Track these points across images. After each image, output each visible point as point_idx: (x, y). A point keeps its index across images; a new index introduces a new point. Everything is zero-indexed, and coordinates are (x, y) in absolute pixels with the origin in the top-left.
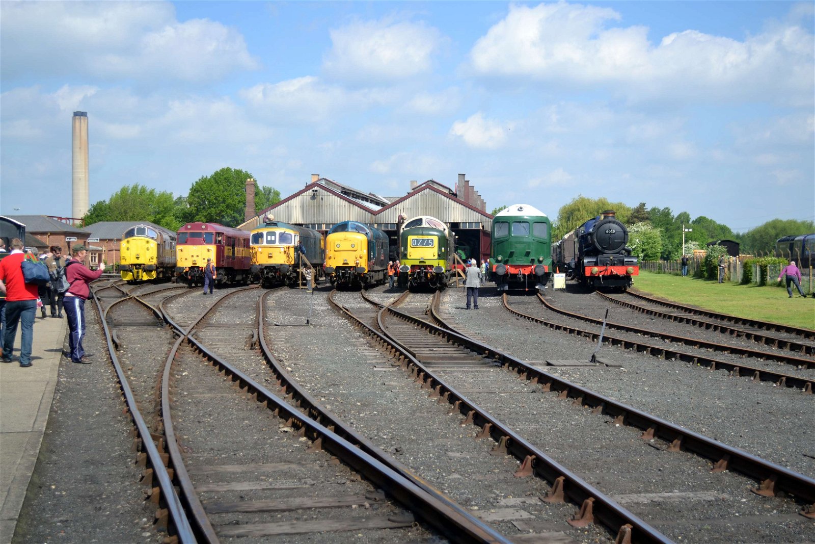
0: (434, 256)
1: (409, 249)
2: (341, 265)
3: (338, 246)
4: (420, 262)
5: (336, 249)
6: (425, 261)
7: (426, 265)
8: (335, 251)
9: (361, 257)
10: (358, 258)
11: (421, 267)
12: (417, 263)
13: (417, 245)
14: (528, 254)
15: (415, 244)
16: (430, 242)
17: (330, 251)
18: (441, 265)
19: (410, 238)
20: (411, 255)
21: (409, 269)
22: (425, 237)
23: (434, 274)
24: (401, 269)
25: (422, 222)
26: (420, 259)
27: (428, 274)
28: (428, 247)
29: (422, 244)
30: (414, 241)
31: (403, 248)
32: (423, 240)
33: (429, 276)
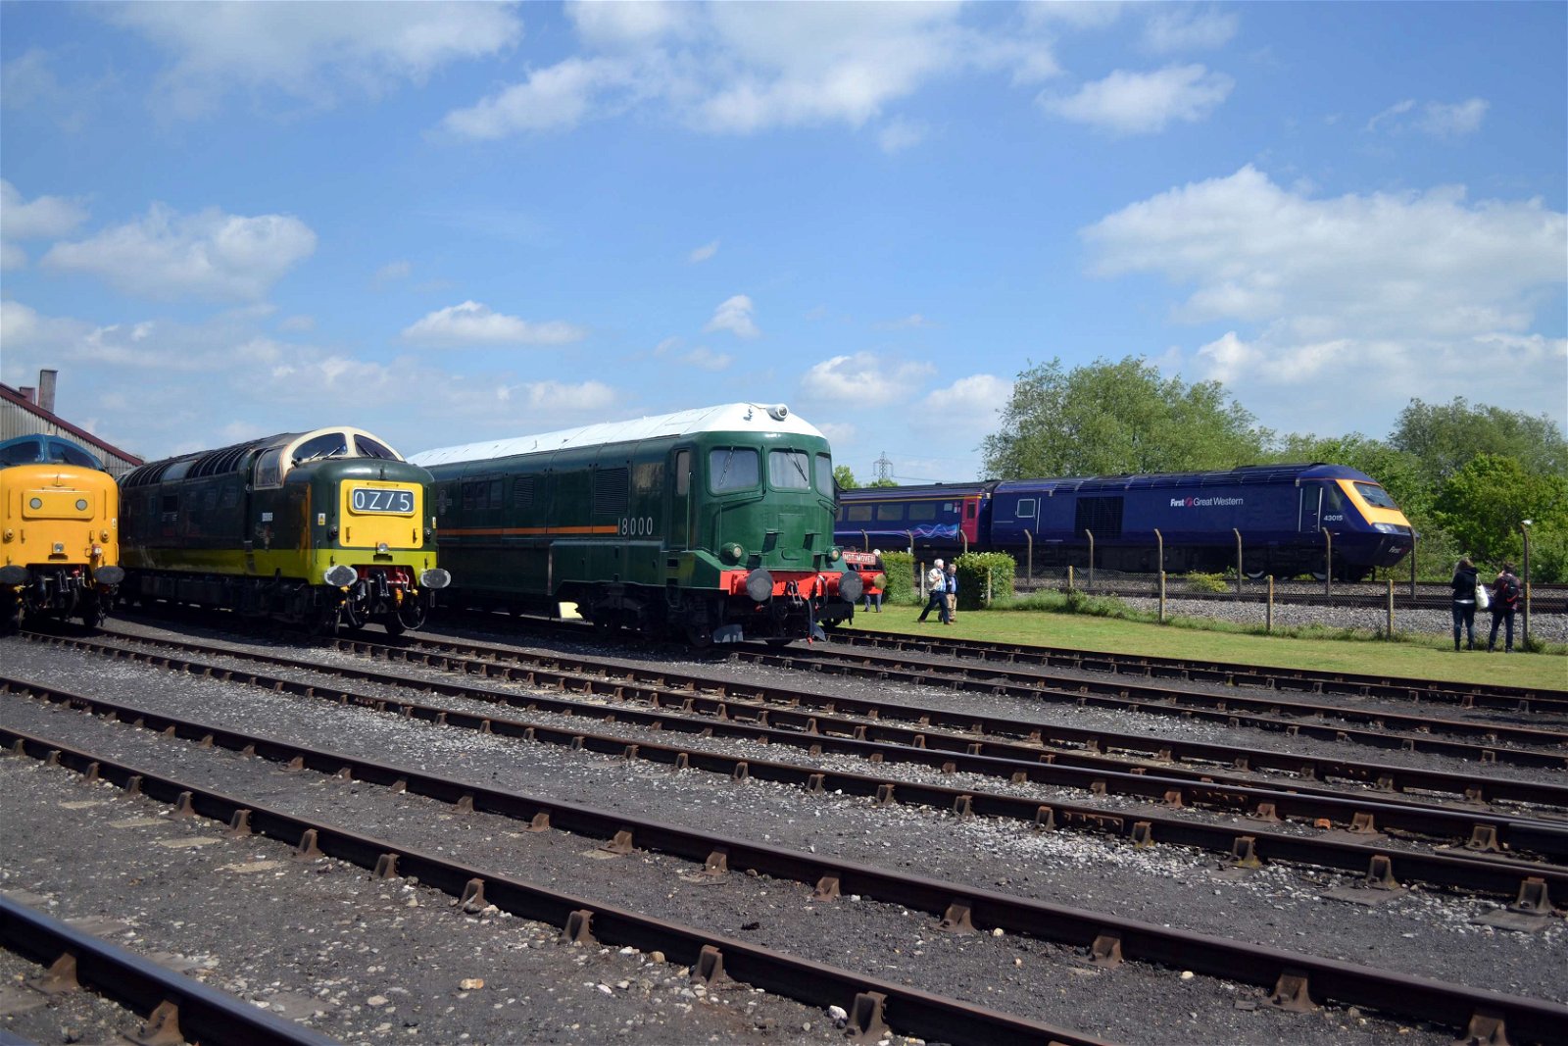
0: (415, 539)
1: (345, 520)
2: (43, 560)
3: (36, 503)
4: (378, 557)
5: (29, 512)
6: (390, 553)
7: (394, 567)
8: (25, 519)
9: (104, 540)
10: (97, 541)
11: (380, 571)
12: (368, 559)
13: (366, 507)
14: (808, 542)
15: (359, 504)
16: (402, 500)
17: (9, 517)
18: (432, 565)
19: (347, 487)
20: (350, 535)
21: (352, 577)
22: (391, 486)
23: (415, 592)
24: (331, 577)
25: (345, 445)
26: (377, 549)
27: (398, 591)
28: (398, 513)
29: (381, 503)
30: (359, 496)
31: (324, 515)
32: (385, 494)
33: (400, 596)
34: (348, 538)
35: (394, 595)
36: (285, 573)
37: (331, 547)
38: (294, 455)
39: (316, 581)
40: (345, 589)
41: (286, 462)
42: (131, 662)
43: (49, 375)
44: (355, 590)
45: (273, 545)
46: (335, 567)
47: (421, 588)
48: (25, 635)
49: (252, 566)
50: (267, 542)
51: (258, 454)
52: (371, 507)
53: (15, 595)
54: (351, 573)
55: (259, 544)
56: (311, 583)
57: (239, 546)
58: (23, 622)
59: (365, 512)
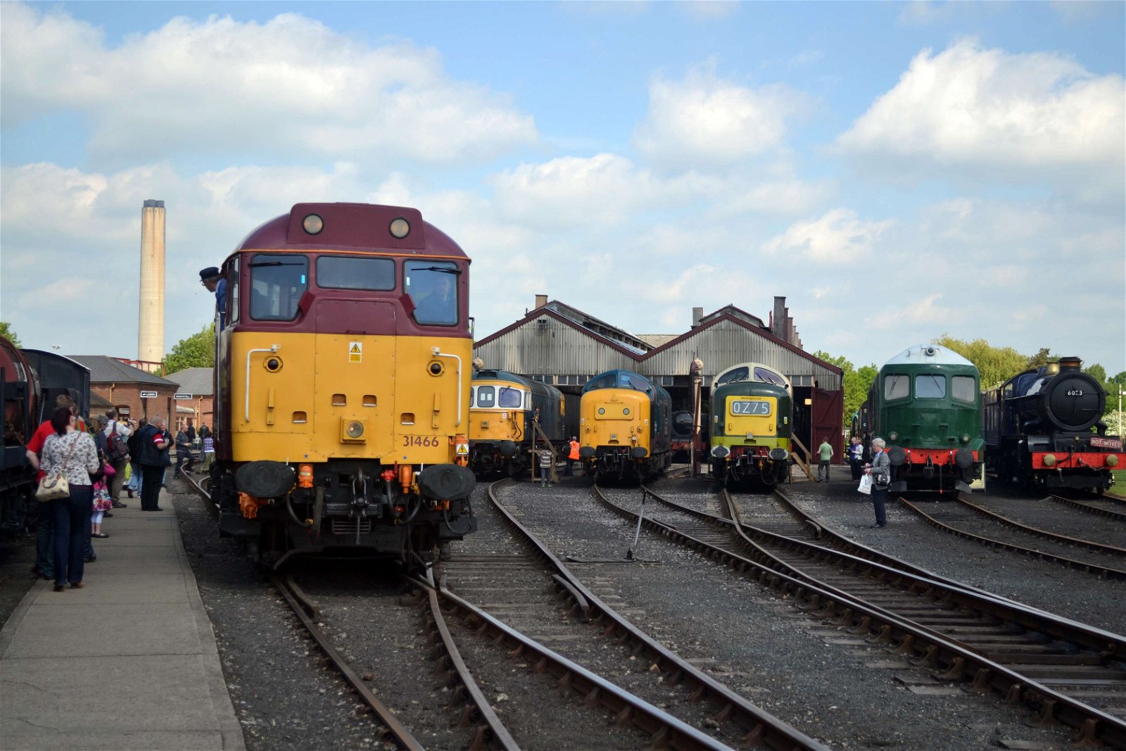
0: (771, 430)
1: (728, 419)
2: (606, 444)
4: (747, 440)
6: (755, 439)
7: (757, 447)
8: (595, 420)
9: (641, 431)
11: (748, 451)
12: (741, 442)
13: (741, 412)
14: (942, 431)
15: (737, 410)
16: (763, 408)
17: (589, 419)
19: (729, 400)
20: (731, 428)
21: (727, 452)
22: (756, 400)
23: (772, 462)
24: (714, 452)
25: (748, 374)
26: (746, 436)
27: (760, 461)
28: (760, 415)
29: (750, 409)
30: (737, 406)
31: (718, 417)
32: (752, 404)
33: (762, 464)
34: (729, 430)
35: (757, 463)
37: (721, 435)
38: (718, 381)
40: (728, 459)
41: (713, 385)
44: (735, 460)
46: (721, 446)
52: (744, 412)
54: (727, 450)
59: (740, 415)
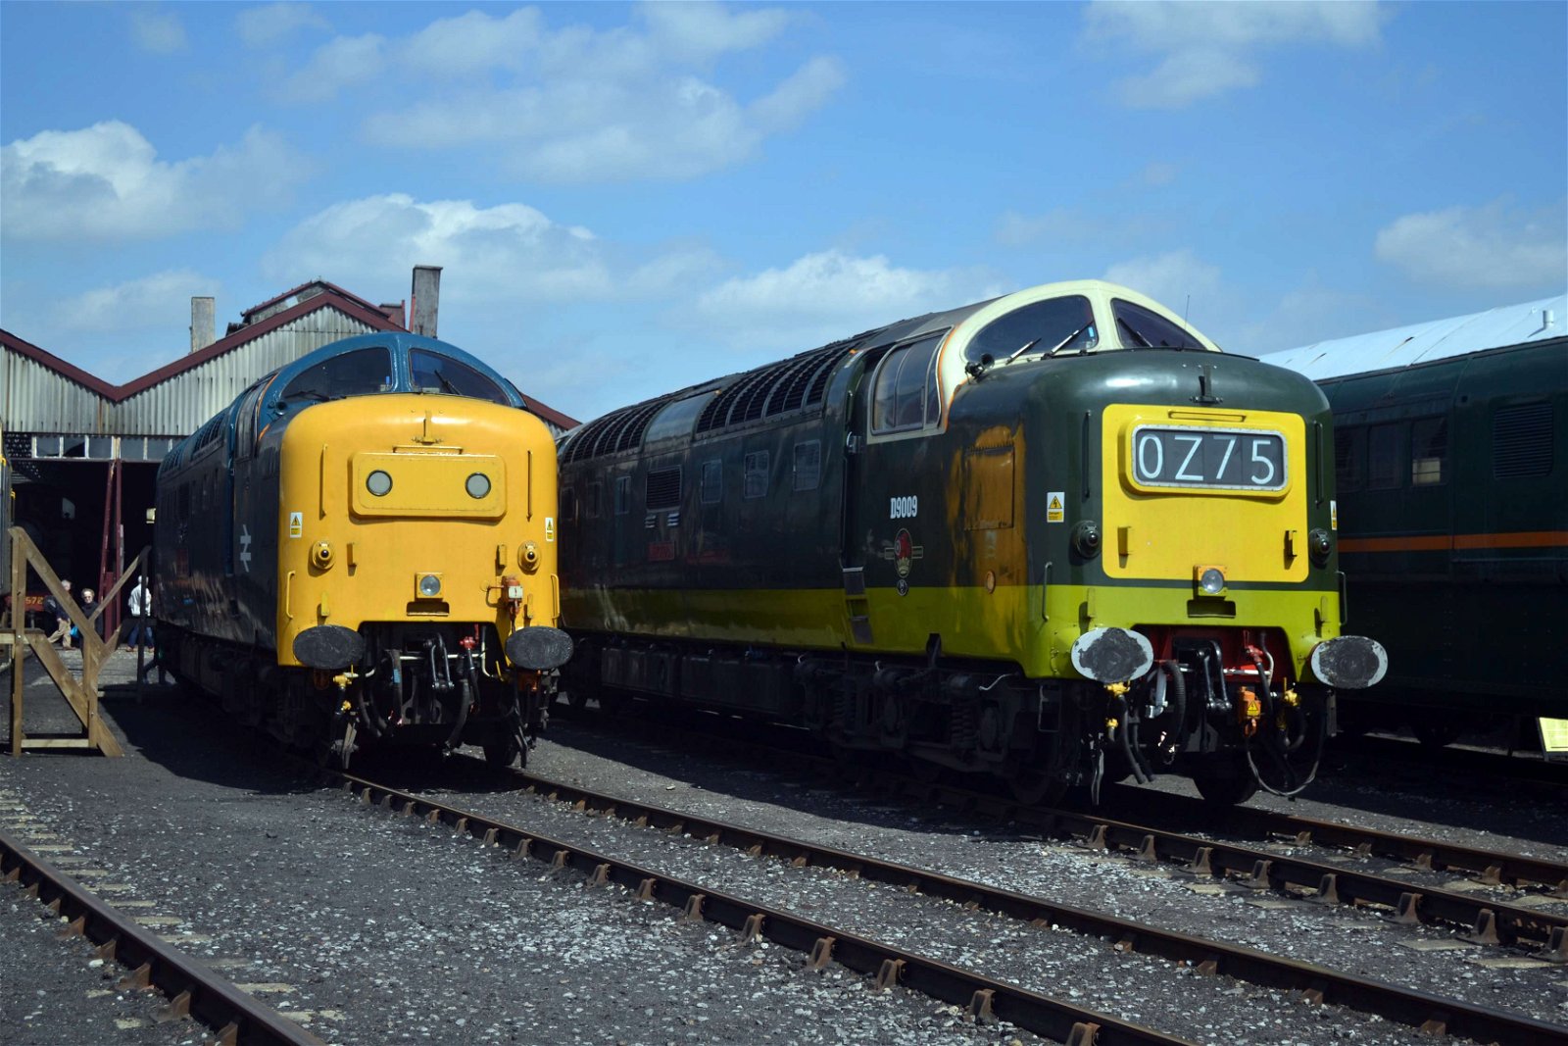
0: (1289, 556)
1: (1115, 510)
3: (381, 481)
4: (1198, 604)
5: (366, 504)
6: (1230, 595)
7: (1238, 631)
8: (356, 518)
9: (528, 566)
10: (512, 569)
11: (1202, 643)
13: (1168, 476)
15: (1151, 468)
16: (1255, 458)
17: (322, 515)
18: (1332, 629)
19: (1116, 421)
20: (1130, 548)
21: (1141, 659)
22: (1226, 421)
23: (1291, 696)
24: (1087, 659)
25: (1092, 323)
26: (1195, 584)
27: (1249, 696)
28: (1247, 490)
29: (1205, 466)
30: (1150, 445)
31: (1061, 496)
32: (1212, 441)
33: (1254, 709)
34: (1124, 555)
35: (1239, 704)
36: (951, 646)
37: (1078, 580)
38: (971, 351)
39: (1046, 667)
40: (1118, 688)
41: (953, 370)
42: (601, 889)
43: (428, 276)
44: (1142, 692)
45: (917, 578)
46: (1096, 632)
47: (1309, 687)
48: (357, 789)
49: (862, 628)
50: (903, 568)
51: (871, 359)
52: (1179, 476)
53: (335, 694)
54: (1139, 648)
55: (884, 575)
56: (1028, 673)
57: (825, 577)
58: (354, 755)
59: (1165, 487)
